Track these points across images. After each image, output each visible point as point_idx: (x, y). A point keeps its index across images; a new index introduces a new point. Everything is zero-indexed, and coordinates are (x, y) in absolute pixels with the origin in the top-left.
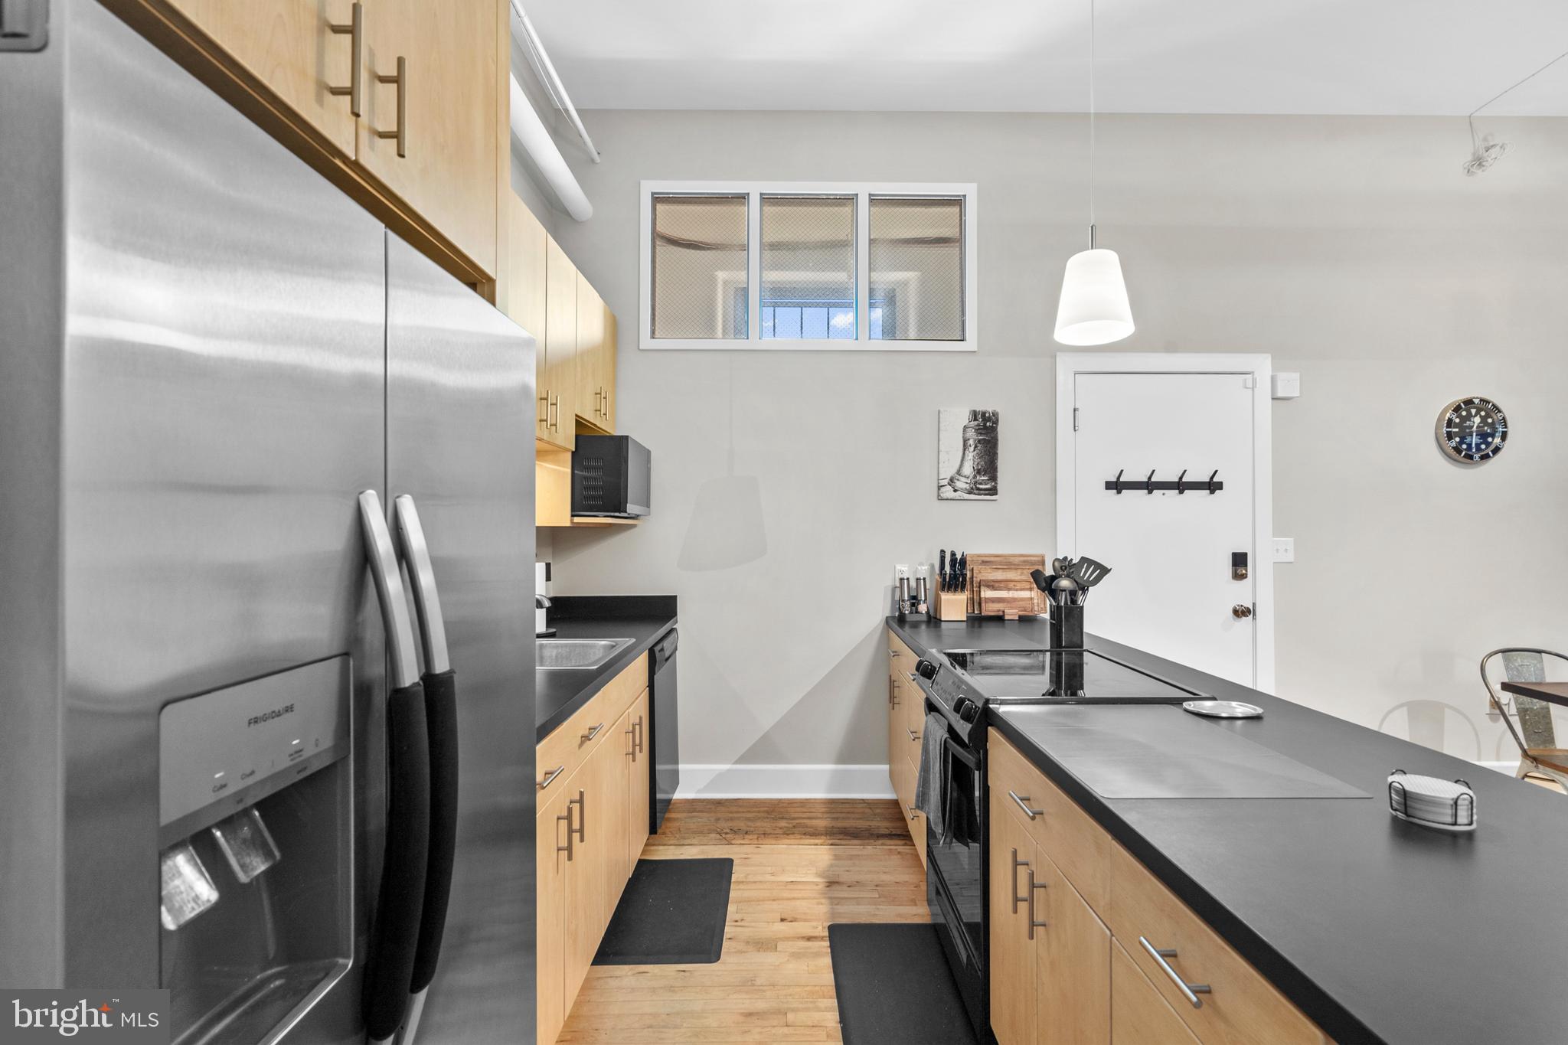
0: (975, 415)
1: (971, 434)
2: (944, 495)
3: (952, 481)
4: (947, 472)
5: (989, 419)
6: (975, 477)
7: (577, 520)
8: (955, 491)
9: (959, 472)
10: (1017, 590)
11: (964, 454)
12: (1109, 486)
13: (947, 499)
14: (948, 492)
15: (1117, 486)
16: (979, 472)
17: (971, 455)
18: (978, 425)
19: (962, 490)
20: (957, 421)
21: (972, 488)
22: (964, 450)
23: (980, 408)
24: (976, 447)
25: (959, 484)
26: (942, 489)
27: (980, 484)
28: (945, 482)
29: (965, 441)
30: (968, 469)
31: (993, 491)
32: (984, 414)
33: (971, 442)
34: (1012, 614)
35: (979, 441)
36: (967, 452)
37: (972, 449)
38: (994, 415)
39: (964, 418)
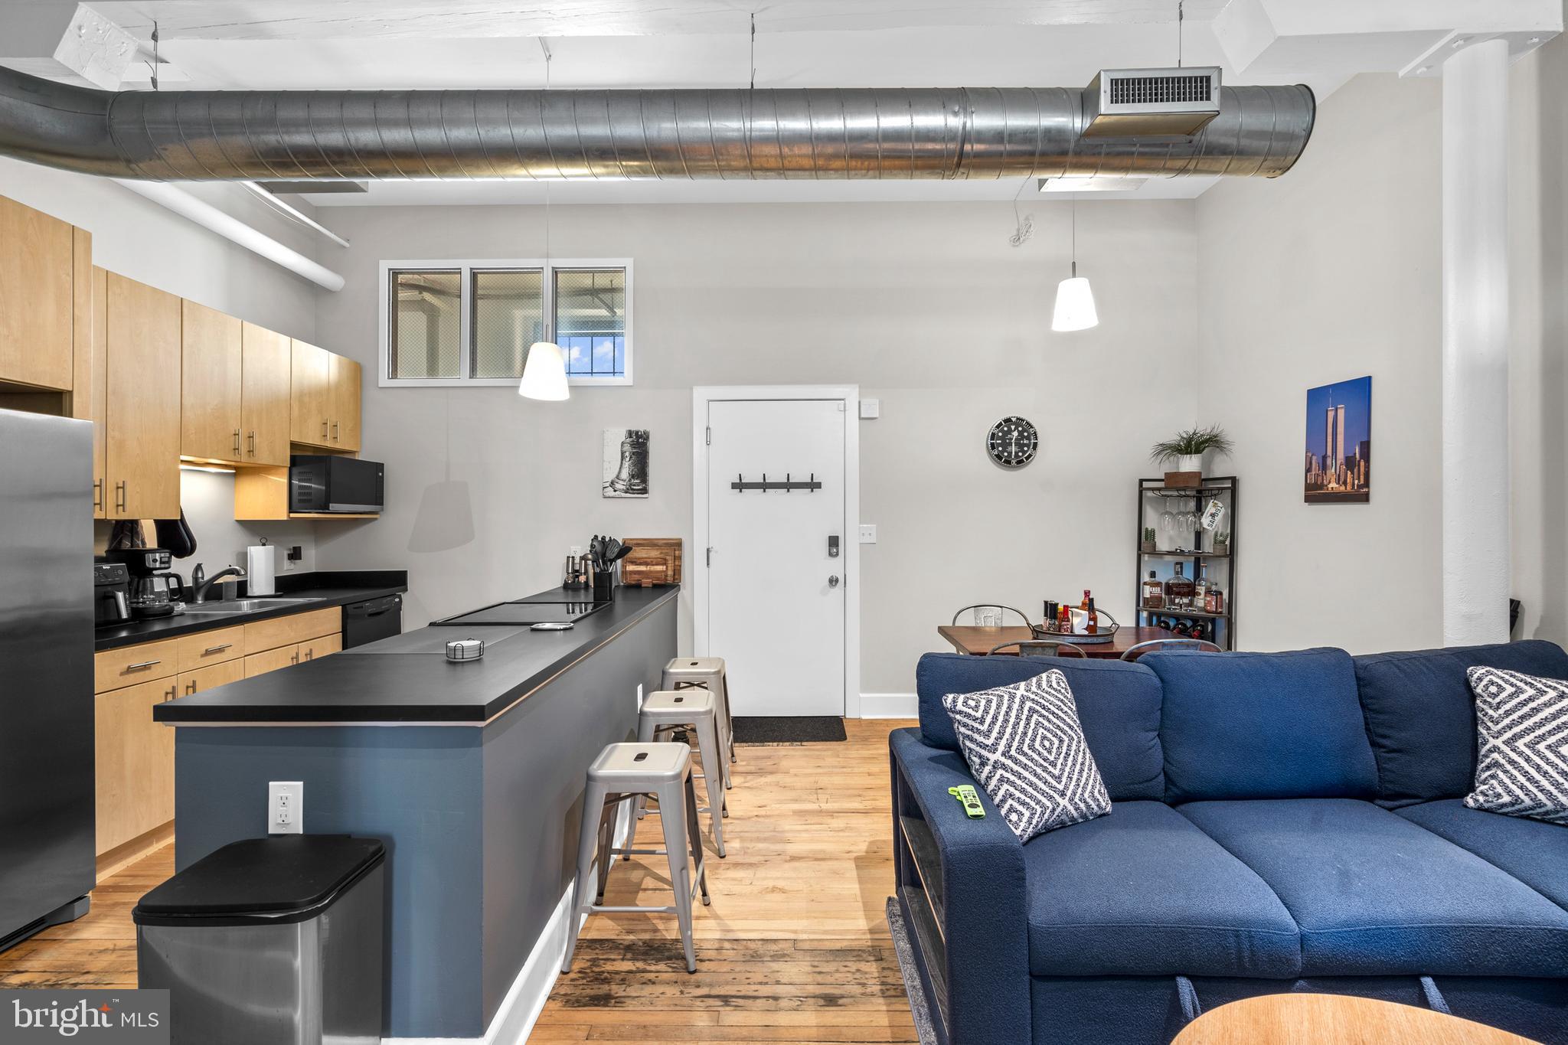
0: (630, 433)
1: (627, 448)
2: (606, 494)
3: (612, 483)
4: (610, 476)
5: (641, 437)
6: (630, 480)
7: (292, 515)
8: (615, 491)
9: (618, 477)
10: (653, 565)
11: (622, 463)
12: (734, 486)
13: (609, 497)
14: (610, 492)
15: (740, 486)
16: (633, 477)
17: (627, 464)
18: (633, 441)
19: (620, 490)
20: (615, 440)
21: (628, 489)
22: (622, 460)
23: (634, 428)
24: (631, 457)
25: (619, 486)
26: (606, 490)
27: (634, 485)
28: (608, 484)
29: (623, 453)
30: (625, 475)
31: (644, 491)
32: (637, 433)
33: (627, 454)
34: (646, 582)
35: (634, 453)
36: (624, 462)
37: (628, 459)
38: (645, 434)
39: (622, 436)
